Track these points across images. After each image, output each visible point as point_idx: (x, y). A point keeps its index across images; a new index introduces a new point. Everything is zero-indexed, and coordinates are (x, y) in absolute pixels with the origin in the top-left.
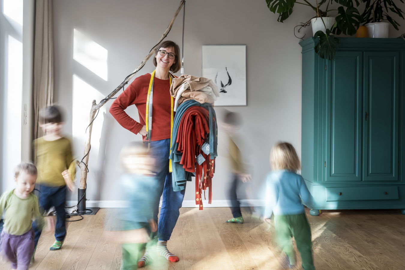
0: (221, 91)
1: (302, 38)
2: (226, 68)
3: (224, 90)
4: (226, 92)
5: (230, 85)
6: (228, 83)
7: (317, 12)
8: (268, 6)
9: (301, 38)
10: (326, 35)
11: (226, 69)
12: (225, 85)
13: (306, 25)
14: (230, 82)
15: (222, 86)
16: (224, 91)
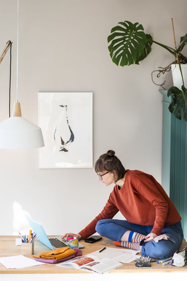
0: (61, 149)
1: (162, 85)
2: (67, 120)
3: (64, 148)
4: (67, 151)
5: (72, 141)
6: (70, 139)
7: (176, 57)
8: (111, 55)
9: (160, 85)
10: (183, 91)
11: (68, 122)
12: (65, 142)
13: (165, 71)
14: (72, 138)
15: (63, 143)
16: (65, 150)
